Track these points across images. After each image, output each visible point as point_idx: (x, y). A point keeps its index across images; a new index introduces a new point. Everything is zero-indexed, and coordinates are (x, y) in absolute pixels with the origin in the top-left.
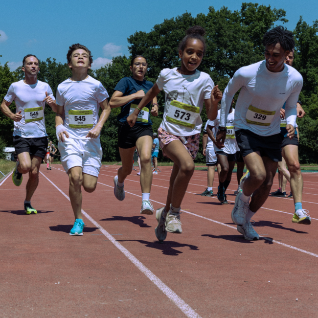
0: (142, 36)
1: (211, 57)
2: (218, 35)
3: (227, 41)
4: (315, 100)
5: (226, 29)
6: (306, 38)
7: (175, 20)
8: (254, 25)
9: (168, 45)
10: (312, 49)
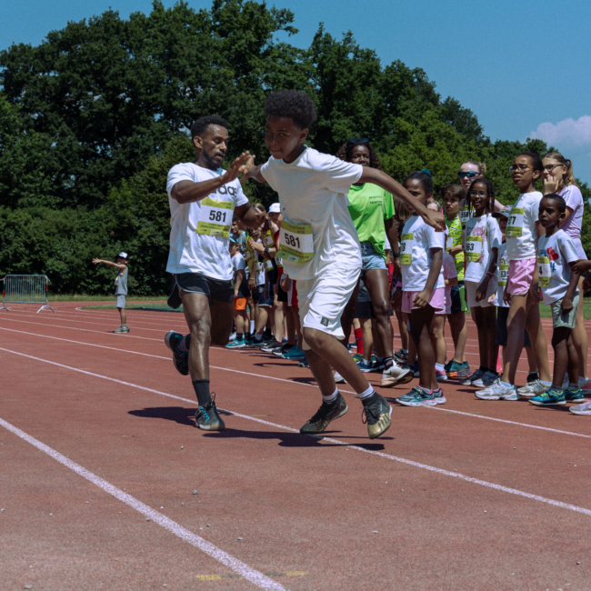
0: (25, 52)
1: (155, 95)
2: (169, 55)
3: (185, 66)
5: (184, 43)
6: (330, 64)
7: (87, 23)
8: (235, 37)
9: (75, 71)
10: (341, 83)
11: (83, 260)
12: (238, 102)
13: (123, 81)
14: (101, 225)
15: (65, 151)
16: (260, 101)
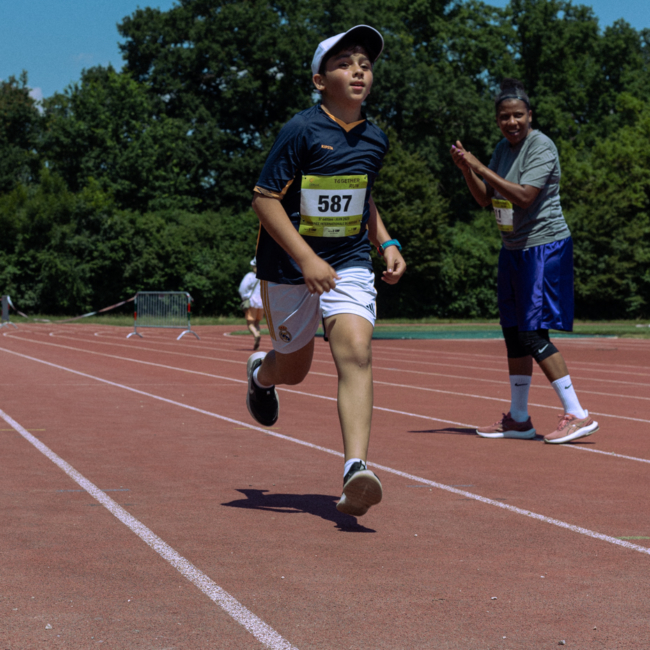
0: (152, 18)
2: (331, 18)
6: (534, 26)
9: (214, 41)
10: (547, 50)
11: (230, 275)
12: (419, 76)
13: (274, 52)
14: (250, 231)
15: (203, 141)
16: (445, 74)
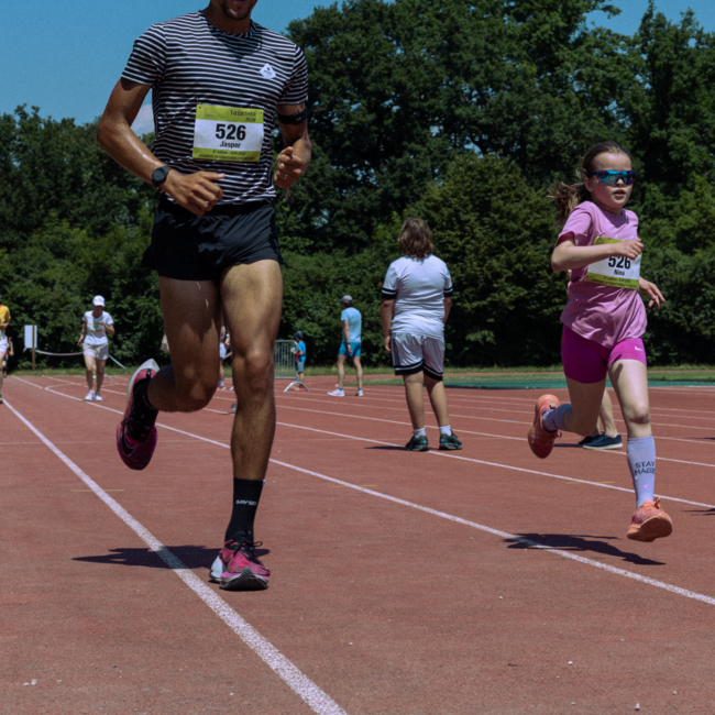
1: (431, 102)
2: (449, 47)
3: (470, 62)
4: (689, 206)
6: (664, 54)
7: (340, 9)
8: (536, 21)
9: (326, 72)
10: (679, 80)
12: (543, 108)
14: (365, 274)
15: (314, 178)
16: (571, 106)
